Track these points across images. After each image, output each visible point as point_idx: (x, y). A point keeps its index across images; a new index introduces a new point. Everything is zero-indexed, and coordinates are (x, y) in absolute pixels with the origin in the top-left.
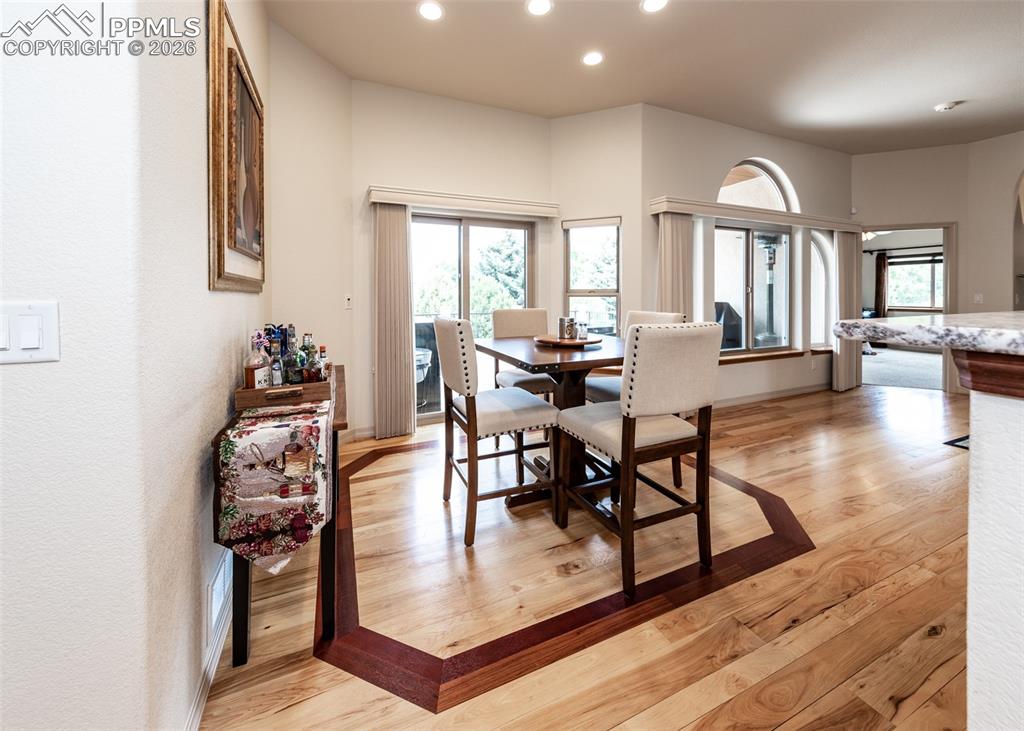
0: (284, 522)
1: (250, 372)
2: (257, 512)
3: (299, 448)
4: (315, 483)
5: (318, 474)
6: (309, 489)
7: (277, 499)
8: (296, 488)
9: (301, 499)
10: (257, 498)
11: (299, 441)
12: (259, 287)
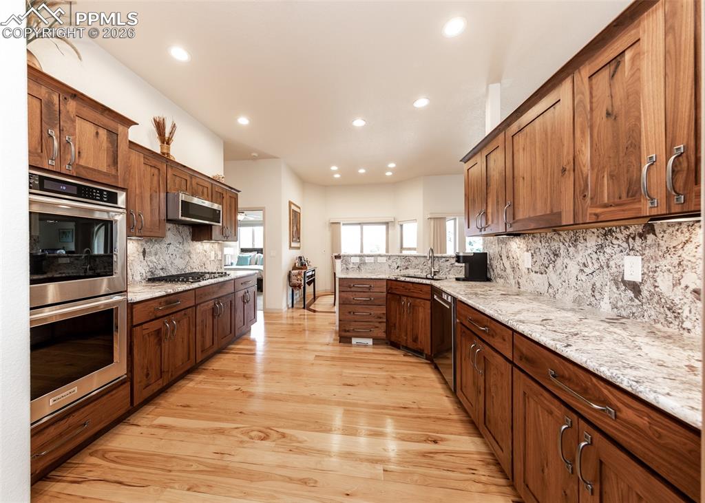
0: (297, 285)
1: (295, 264)
2: (294, 283)
3: (299, 274)
5: (302, 279)
7: (297, 281)
8: (299, 280)
9: (300, 282)
11: (298, 272)
12: (299, 248)
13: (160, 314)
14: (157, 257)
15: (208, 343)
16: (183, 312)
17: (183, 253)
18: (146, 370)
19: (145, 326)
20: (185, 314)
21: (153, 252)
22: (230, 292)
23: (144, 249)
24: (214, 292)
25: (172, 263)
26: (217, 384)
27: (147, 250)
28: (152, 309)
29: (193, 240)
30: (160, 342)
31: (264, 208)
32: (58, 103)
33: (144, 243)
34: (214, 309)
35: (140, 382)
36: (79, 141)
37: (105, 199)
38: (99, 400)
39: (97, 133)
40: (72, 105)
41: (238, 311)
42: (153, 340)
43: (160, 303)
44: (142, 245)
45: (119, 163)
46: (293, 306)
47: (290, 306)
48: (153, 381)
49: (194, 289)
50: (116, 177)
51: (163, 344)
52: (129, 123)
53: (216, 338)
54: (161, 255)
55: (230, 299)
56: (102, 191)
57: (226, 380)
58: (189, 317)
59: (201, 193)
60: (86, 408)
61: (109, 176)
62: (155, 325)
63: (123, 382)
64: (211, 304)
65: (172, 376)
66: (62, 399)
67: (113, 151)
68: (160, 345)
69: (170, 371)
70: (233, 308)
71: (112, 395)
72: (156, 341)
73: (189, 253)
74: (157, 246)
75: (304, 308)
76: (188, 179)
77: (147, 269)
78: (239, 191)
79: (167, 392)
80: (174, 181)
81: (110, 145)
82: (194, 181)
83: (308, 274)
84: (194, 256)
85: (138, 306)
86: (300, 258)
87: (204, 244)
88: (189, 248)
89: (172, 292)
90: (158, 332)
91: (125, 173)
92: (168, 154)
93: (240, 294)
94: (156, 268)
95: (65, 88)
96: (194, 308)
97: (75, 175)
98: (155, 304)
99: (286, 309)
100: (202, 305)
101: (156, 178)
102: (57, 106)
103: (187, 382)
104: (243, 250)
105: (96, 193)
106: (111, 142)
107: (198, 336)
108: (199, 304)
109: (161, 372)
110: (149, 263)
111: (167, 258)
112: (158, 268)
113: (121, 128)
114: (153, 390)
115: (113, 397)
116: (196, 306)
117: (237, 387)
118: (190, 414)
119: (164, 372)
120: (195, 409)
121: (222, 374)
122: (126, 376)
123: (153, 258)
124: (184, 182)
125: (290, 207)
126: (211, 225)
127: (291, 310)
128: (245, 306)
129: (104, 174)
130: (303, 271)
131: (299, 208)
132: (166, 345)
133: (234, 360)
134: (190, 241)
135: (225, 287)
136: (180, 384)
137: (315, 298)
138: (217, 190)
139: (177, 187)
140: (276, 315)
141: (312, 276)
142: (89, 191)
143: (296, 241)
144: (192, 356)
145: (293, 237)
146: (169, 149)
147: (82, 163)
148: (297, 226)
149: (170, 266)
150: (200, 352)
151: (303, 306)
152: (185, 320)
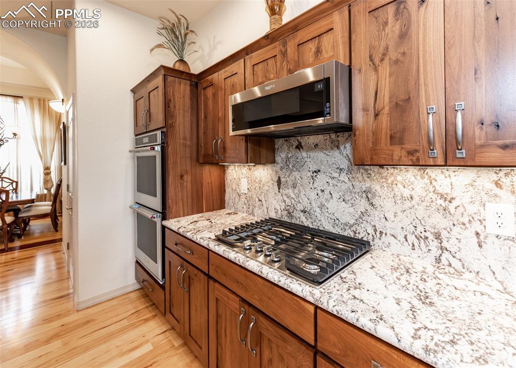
14: (296, 191)
17: (350, 191)
19: (170, 253)
21: (290, 183)
23: (279, 177)
25: (322, 206)
27: (283, 180)
33: (279, 169)
44: (276, 172)
54: (301, 189)
59: (313, 57)
74: (296, 174)
76: (278, 50)
77: (283, 206)
80: (256, 73)
82: (292, 46)
94: (295, 208)
96: (207, 278)
108: (213, 280)
110: (285, 198)
111: (313, 195)
112: (298, 209)
113: (159, 79)
123: (290, 192)
124: (271, 63)
139: (260, 81)
149: (318, 210)
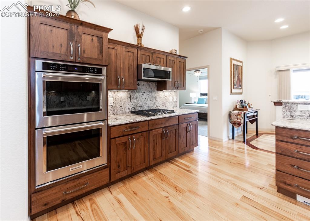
0: (237, 123)
1: (236, 106)
2: (235, 121)
3: (239, 114)
4: (241, 119)
5: (242, 118)
6: (240, 120)
7: (237, 120)
8: (239, 119)
9: (240, 121)
10: (234, 119)
11: (239, 113)
12: (241, 93)
13: (125, 133)
14: (137, 100)
15: (158, 154)
16: (141, 134)
17: (152, 98)
18: (118, 163)
19: (117, 139)
20: (142, 135)
21: (135, 97)
22: (175, 123)
23: (131, 96)
24: (162, 124)
25: (145, 103)
26: (157, 185)
27: (132, 96)
28: (121, 130)
29: (158, 90)
30: (126, 149)
31: (209, 66)
32: (74, 29)
33: (130, 93)
34: (162, 134)
35: (115, 169)
36: (84, 45)
37: (96, 72)
38: (94, 174)
39: (92, 39)
40: (81, 28)
41: (182, 137)
42: (122, 148)
43: (126, 127)
45: (103, 52)
46: (233, 138)
47: (231, 137)
48: (122, 171)
49: (149, 120)
50: (101, 60)
51: (128, 151)
52: (108, 30)
53: (164, 152)
54: (139, 99)
55: (175, 128)
56: (94, 68)
57: (164, 185)
58: (145, 137)
59: (159, 62)
60: (87, 176)
61: (98, 60)
62: (124, 139)
63: (105, 167)
64: (160, 131)
65: (133, 169)
66: (75, 169)
67: (100, 47)
68: (126, 151)
69: (132, 166)
70: (177, 134)
71: (99, 173)
72: (124, 148)
73: (155, 97)
74: (137, 94)
75: (244, 142)
76: (150, 55)
77: (132, 106)
78: (186, 57)
79: (132, 178)
80: (142, 58)
81: (99, 44)
82: (154, 56)
83: (248, 115)
84: (158, 99)
85: (114, 128)
86: (241, 102)
87: (164, 92)
88: (155, 95)
89: (133, 122)
90: (125, 144)
91: (106, 57)
92: (141, 43)
93: (184, 125)
94: (137, 106)
95: (78, 22)
96: (148, 132)
97: (82, 62)
98: (123, 128)
99: (227, 139)
100: (153, 130)
101: (131, 58)
102: (74, 31)
103: (144, 175)
104: (202, 94)
105: (91, 69)
106: (99, 43)
107: (151, 150)
108: (152, 130)
109: (127, 166)
110: (133, 103)
111: (143, 100)
112: (138, 106)
113: (104, 34)
114: (122, 175)
115: (100, 174)
116: (149, 131)
117: (167, 195)
118: (134, 201)
119: (128, 166)
120: (138, 199)
121: (163, 179)
122: (106, 164)
123: (135, 101)
124: (148, 57)
125: (231, 62)
126: (166, 81)
127: (231, 141)
128: (188, 134)
129: (96, 59)
130: (243, 112)
131: (242, 62)
132: (129, 151)
133: (175, 170)
134: (156, 91)
135: (171, 120)
136: (139, 175)
137: (257, 135)
138: (170, 59)
139: (144, 61)
140: (217, 143)
141: (254, 116)
142: (88, 69)
143: (237, 88)
144: (147, 160)
145: (234, 85)
146: (141, 41)
147: (85, 56)
148: (238, 77)
149: (144, 105)
150: (152, 159)
151: (243, 140)
152: (142, 138)
